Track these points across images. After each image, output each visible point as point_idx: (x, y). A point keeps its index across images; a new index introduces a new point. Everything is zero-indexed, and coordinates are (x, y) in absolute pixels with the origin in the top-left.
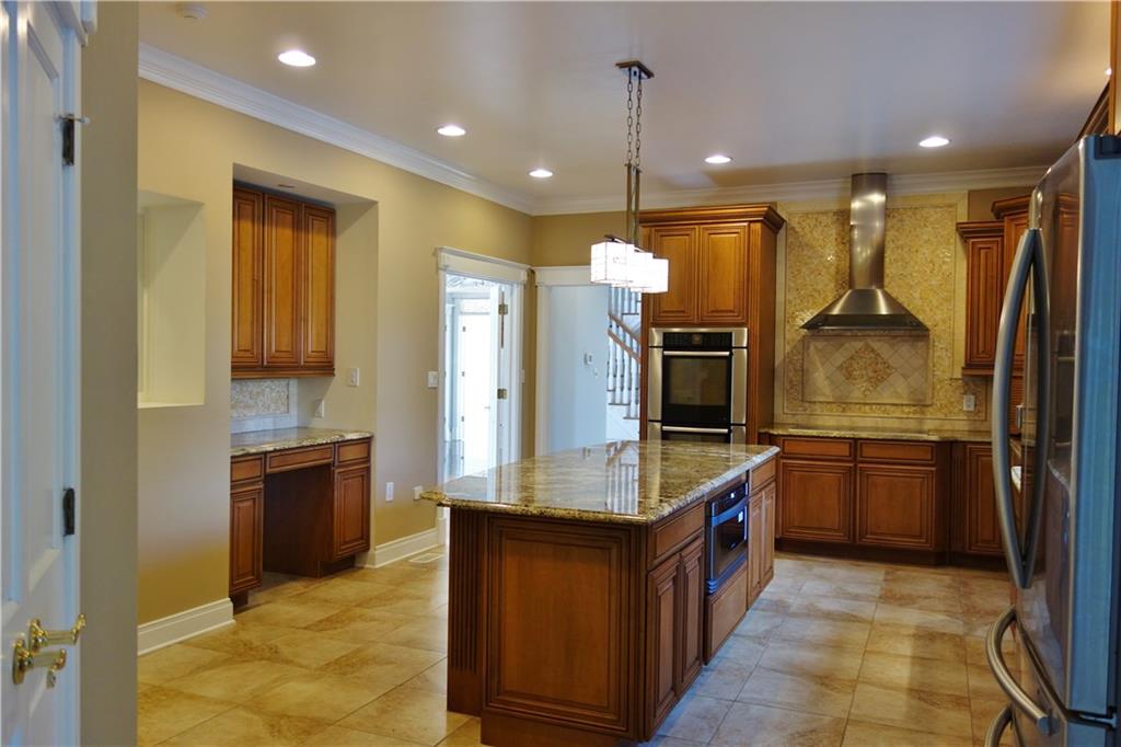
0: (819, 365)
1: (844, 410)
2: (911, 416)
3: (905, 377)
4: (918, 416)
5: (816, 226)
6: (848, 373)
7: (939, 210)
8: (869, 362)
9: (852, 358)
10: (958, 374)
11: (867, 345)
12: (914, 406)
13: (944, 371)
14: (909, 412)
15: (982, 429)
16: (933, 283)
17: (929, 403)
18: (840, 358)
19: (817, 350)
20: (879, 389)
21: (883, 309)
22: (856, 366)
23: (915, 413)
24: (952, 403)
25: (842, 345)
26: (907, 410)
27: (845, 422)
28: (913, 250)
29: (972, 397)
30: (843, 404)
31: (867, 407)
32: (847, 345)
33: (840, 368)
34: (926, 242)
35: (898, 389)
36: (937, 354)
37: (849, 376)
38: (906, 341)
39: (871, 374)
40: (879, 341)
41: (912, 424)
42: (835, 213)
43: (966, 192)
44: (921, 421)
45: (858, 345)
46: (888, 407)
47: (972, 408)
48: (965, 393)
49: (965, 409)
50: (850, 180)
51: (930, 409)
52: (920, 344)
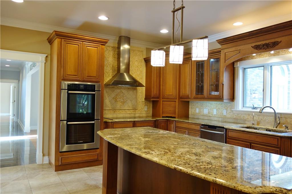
0: (107, 97)
1: (114, 112)
2: (132, 113)
3: (131, 101)
4: (134, 113)
5: (106, 50)
6: (115, 99)
7: (139, 52)
8: (122, 96)
9: (117, 95)
10: (144, 100)
11: (121, 91)
12: (133, 110)
13: (140, 99)
14: (132, 112)
15: (149, 116)
16: (138, 73)
17: (137, 109)
18: (113, 95)
19: (106, 92)
20: (124, 105)
21: (128, 79)
22: (118, 98)
23: (133, 112)
24: (142, 108)
25: (114, 91)
26: (131, 111)
27: (115, 116)
28: (133, 63)
29: (147, 107)
30: (114, 110)
31: (121, 111)
32: (115, 91)
33: (114, 98)
34: (136, 61)
35: (129, 105)
36: (139, 94)
37: (116, 101)
38: (131, 90)
39: (122, 100)
40: (124, 90)
41: (133, 115)
42: (112, 47)
43: (145, 48)
44: (135, 114)
45: (119, 91)
46: (126, 110)
47: (147, 110)
48: (145, 105)
49: (145, 110)
50: (118, 37)
51: (137, 110)
52: (135, 91)
